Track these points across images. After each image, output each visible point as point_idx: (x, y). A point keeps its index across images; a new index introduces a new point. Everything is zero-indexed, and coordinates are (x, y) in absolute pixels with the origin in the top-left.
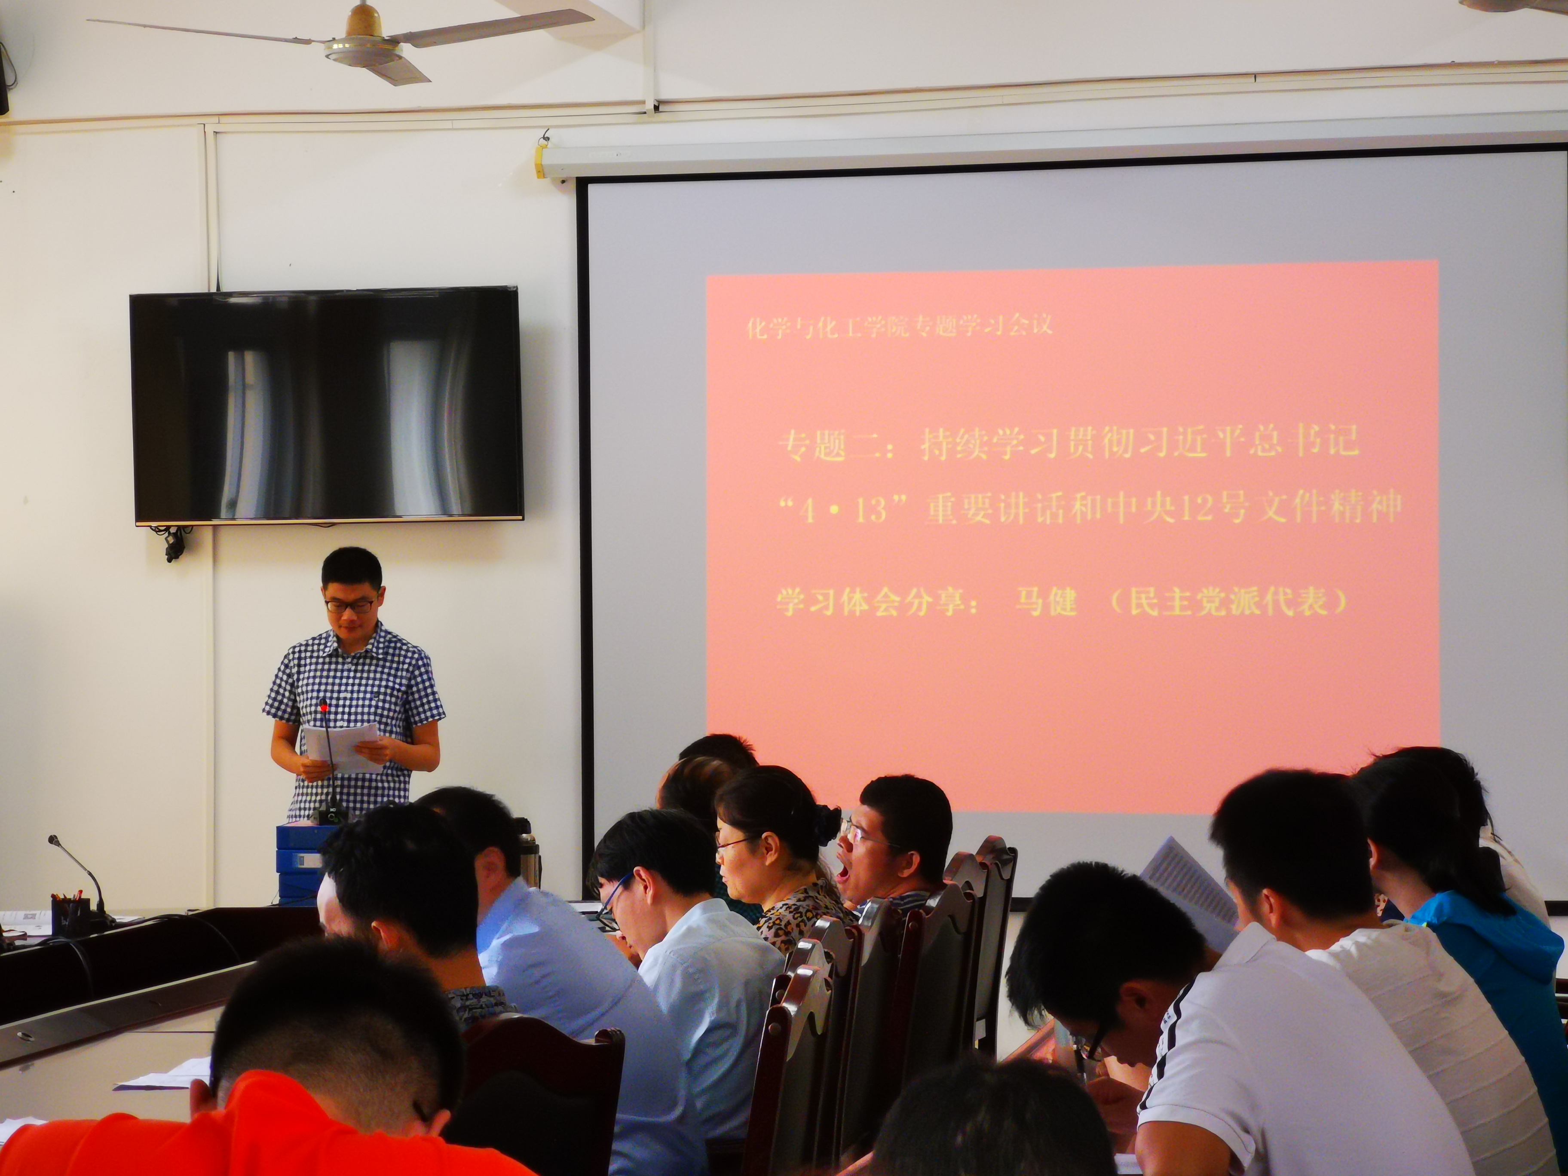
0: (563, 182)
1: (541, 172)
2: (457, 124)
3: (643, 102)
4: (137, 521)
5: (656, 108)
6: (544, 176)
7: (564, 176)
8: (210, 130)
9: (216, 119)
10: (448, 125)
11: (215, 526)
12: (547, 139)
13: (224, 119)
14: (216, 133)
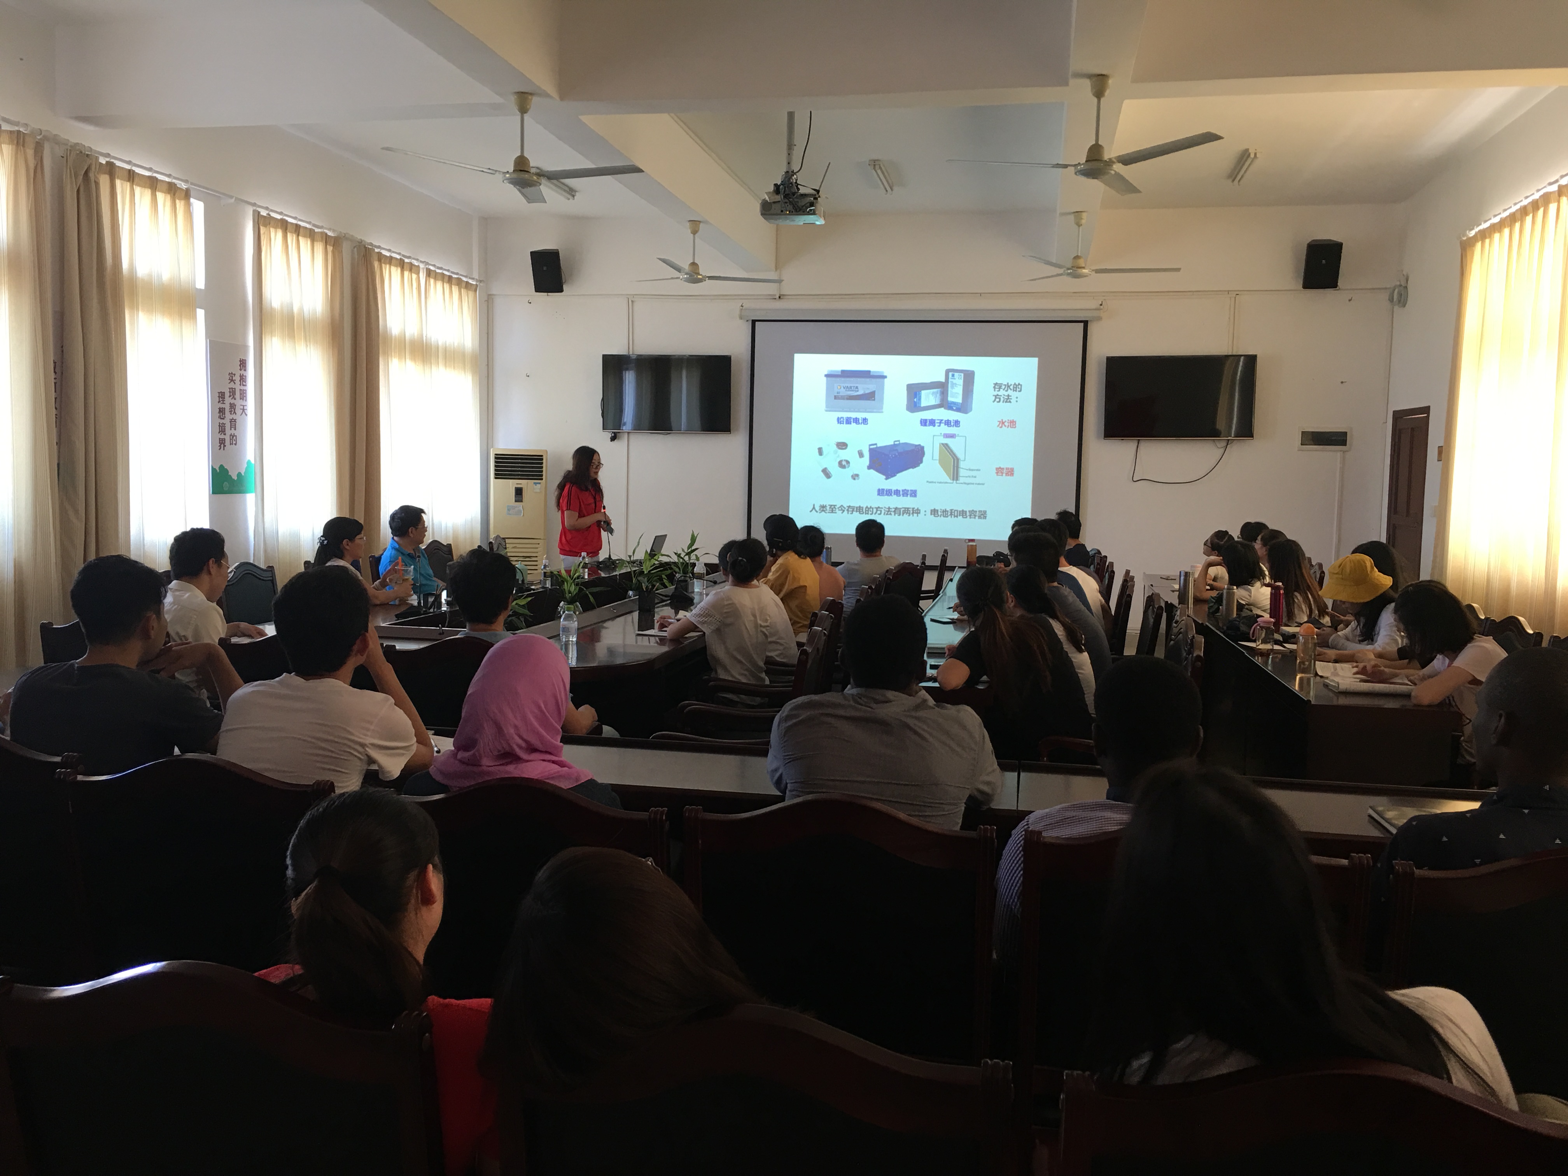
2: (712, 301)
3: (775, 295)
4: (603, 429)
5: (780, 297)
6: (741, 319)
7: (748, 319)
9: (632, 296)
11: (628, 432)
14: (632, 301)
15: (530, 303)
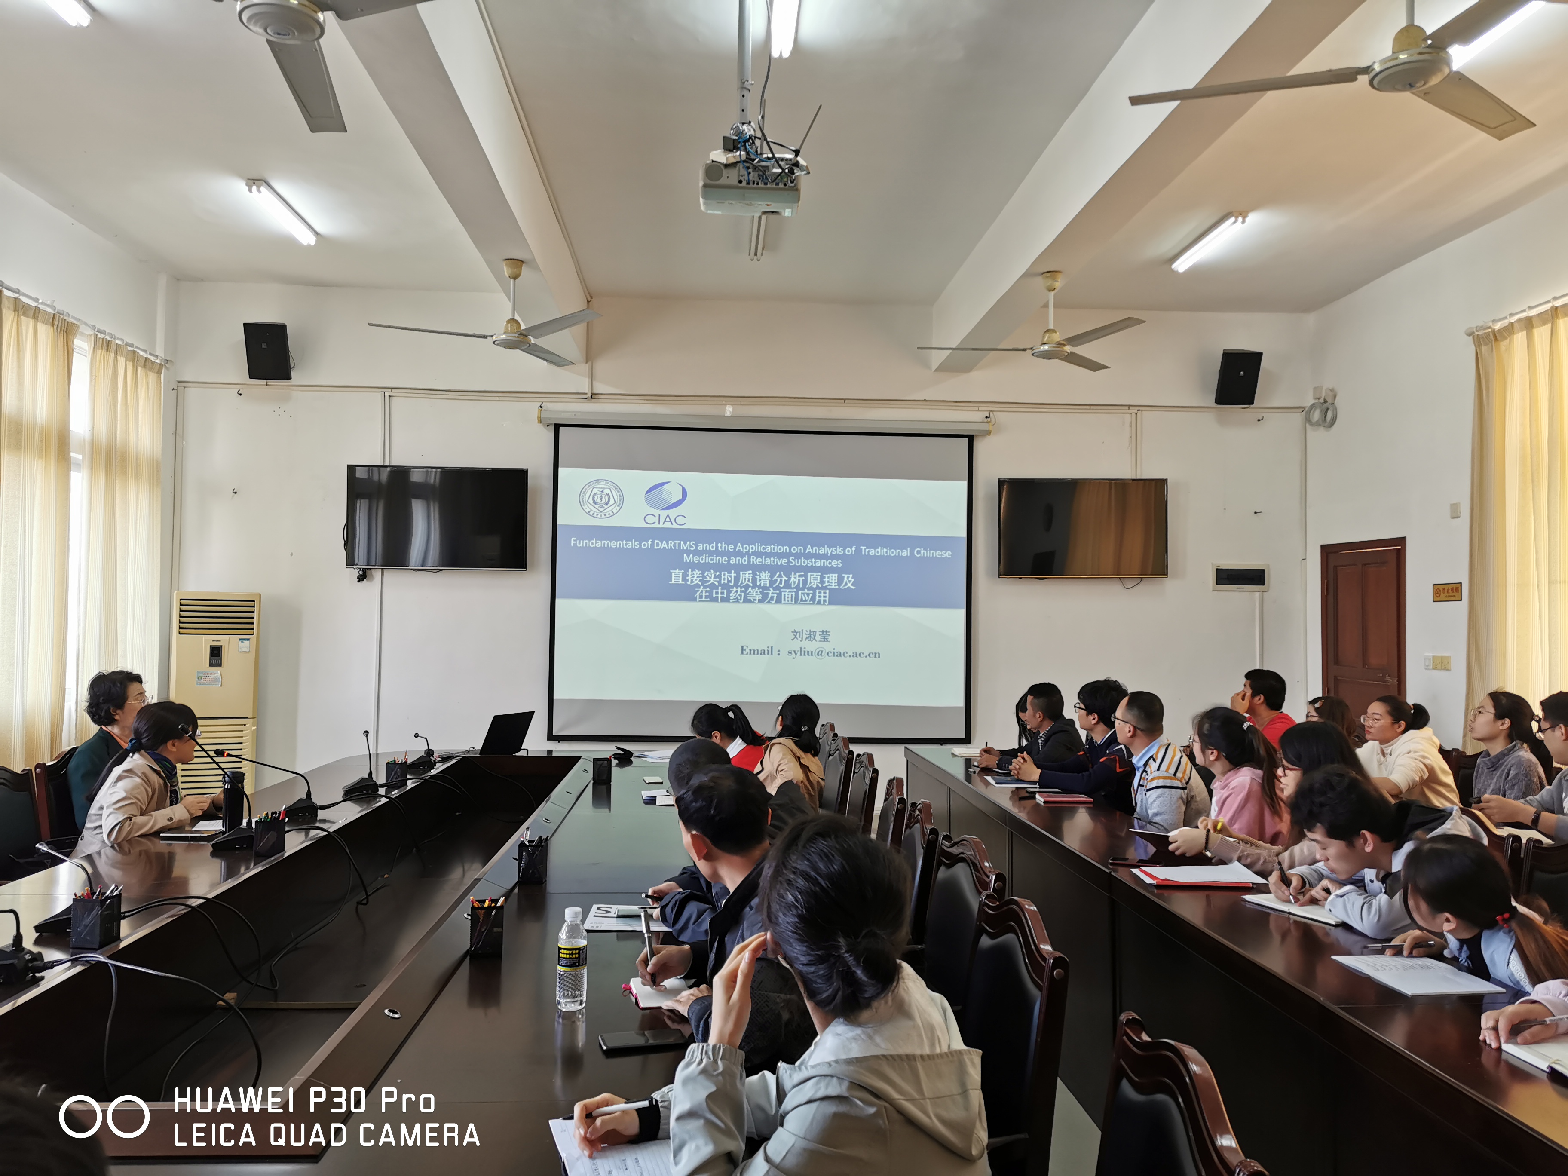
0: (548, 426)
1: (540, 421)
2: (501, 399)
3: (586, 394)
4: (347, 565)
5: (591, 396)
6: (541, 423)
7: (549, 422)
8: (387, 394)
9: (390, 390)
10: (498, 399)
11: (382, 569)
12: (541, 407)
13: (393, 390)
14: (390, 396)
15: (241, 394)
